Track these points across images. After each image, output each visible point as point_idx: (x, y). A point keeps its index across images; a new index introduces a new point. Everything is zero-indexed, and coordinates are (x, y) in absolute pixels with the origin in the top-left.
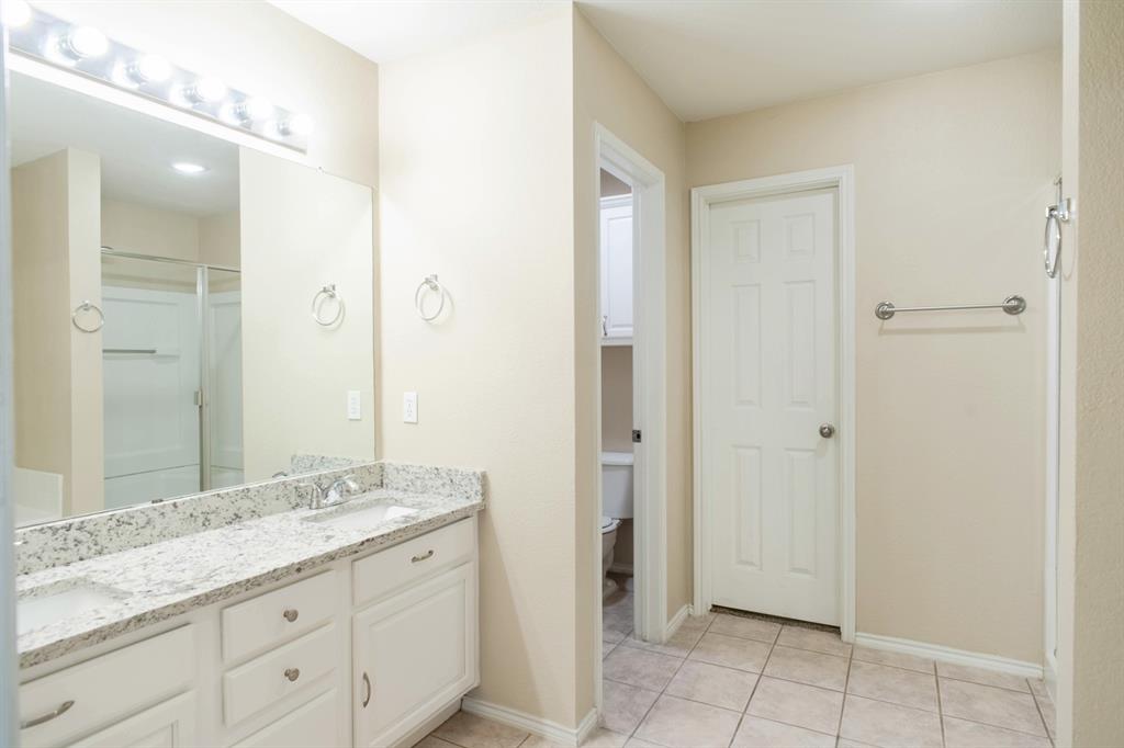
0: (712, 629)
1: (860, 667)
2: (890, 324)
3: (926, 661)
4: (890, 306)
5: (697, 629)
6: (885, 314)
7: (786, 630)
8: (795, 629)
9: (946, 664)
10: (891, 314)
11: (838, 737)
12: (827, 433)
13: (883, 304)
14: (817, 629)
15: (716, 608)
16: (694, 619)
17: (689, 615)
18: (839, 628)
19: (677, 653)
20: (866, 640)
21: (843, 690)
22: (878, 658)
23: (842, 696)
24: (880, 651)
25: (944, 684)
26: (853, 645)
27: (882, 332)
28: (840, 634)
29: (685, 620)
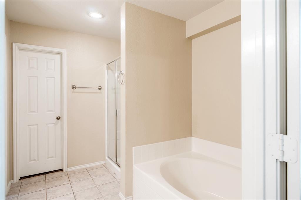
0: (23, 184)
1: (71, 176)
2: (75, 90)
3: (84, 169)
4: (75, 86)
5: (17, 187)
6: (74, 88)
7: (47, 175)
8: (50, 174)
9: (88, 168)
10: (76, 88)
11: (73, 193)
12: (58, 118)
13: (73, 86)
14: (56, 172)
15: (21, 178)
16: (14, 184)
17: (12, 184)
18: (62, 169)
19: (13, 196)
20: (70, 169)
21: (69, 182)
22: (74, 172)
23: (70, 184)
24: (74, 171)
25: (89, 172)
26: (67, 172)
27: (73, 92)
28: (63, 170)
29: (11, 186)
